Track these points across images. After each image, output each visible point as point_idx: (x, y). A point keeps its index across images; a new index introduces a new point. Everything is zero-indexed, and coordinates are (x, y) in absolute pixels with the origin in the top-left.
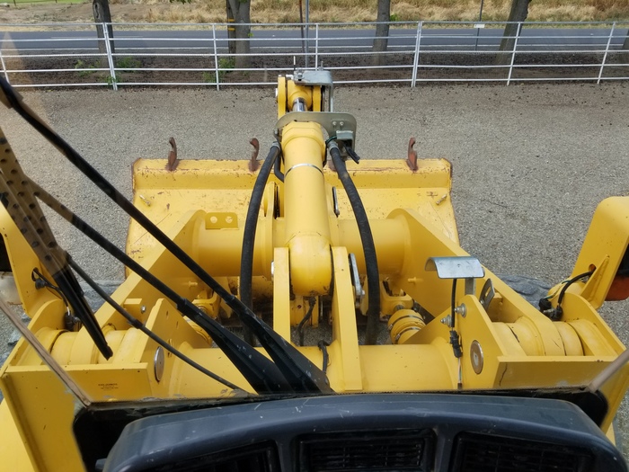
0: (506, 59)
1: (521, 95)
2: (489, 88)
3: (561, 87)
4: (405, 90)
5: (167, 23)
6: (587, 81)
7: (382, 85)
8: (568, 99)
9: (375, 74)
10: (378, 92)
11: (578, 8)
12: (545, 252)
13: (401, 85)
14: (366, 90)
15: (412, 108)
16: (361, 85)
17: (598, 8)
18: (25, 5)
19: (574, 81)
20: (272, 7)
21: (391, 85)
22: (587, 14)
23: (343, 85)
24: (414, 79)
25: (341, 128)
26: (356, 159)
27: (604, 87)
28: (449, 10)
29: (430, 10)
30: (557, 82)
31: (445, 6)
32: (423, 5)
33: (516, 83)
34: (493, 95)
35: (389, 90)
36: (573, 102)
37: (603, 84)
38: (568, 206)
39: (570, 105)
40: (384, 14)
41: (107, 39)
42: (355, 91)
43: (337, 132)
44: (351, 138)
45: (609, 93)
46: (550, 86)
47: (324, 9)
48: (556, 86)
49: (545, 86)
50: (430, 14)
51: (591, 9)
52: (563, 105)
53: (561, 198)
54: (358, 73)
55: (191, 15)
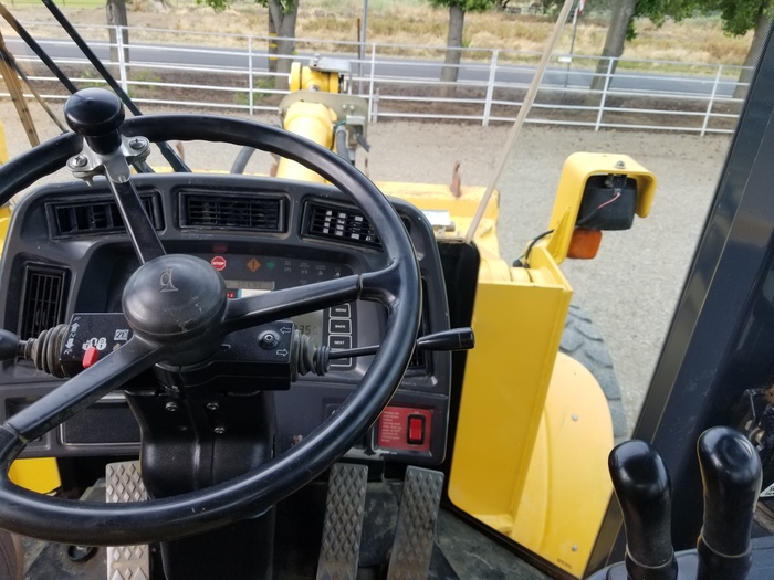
0: (596, 100)
1: (610, 142)
2: (573, 133)
3: (658, 137)
4: (475, 128)
5: (199, 37)
6: (689, 133)
7: (448, 121)
8: (664, 150)
9: (442, 109)
10: (443, 129)
11: (690, 53)
12: (612, 309)
13: (471, 122)
14: (429, 126)
15: (481, 149)
16: (424, 121)
17: (713, 54)
18: (25, 5)
19: (675, 132)
20: (328, 27)
21: (459, 122)
22: (701, 60)
23: (402, 119)
24: (486, 117)
25: (352, 112)
26: (367, 148)
27: (708, 139)
28: (539, 45)
29: (516, 43)
30: (655, 131)
31: (535, 40)
32: (508, 37)
33: (607, 129)
34: (577, 141)
35: (456, 128)
36: (670, 154)
37: (708, 137)
38: (646, 262)
39: (666, 156)
40: (455, 39)
41: (120, 45)
42: (416, 126)
43: (348, 117)
44: (362, 123)
45: (713, 147)
46: (646, 134)
47: (390, 34)
48: (653, 135)
49: (641, 134)
50: (516, 48)
51: (706, 55)
52: (657, 156)
53: (639, 254)
54: (422, 106)
55: (228, 29)
